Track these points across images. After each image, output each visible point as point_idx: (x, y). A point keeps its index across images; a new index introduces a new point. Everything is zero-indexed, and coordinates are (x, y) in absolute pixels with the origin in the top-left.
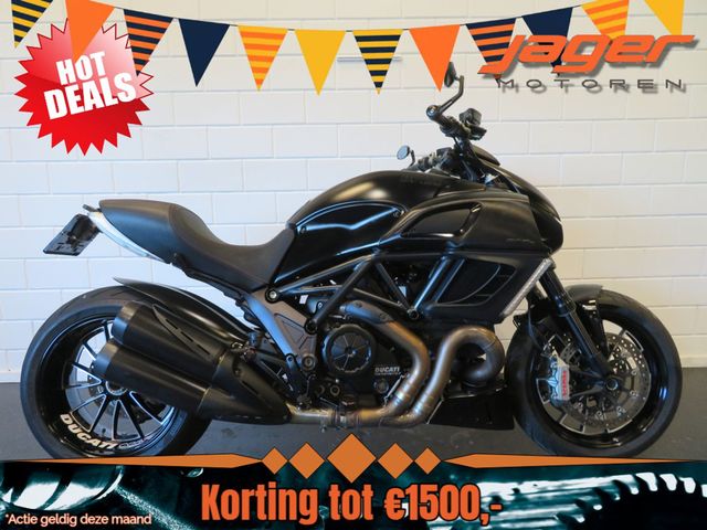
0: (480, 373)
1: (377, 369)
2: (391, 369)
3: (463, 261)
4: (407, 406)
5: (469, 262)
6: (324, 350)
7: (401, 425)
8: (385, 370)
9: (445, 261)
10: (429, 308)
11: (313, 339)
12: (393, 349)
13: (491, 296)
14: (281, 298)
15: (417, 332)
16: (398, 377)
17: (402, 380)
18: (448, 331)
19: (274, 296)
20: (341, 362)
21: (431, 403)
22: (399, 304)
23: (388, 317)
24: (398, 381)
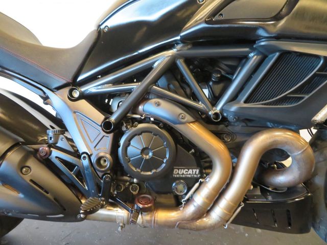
0: (282, 179)
1: (176, 171)
2: (190, 171)
3: (278, 54)
4: (205, 211)
5: (285, 54)
6: (120, 149)
7: (198, 229)
8: (184, 171)
9: (254, 58)
10: (234, 108)
11: (109, 138)
12: (193, 151)
13: (307, 97)
14: (83, 96)
15: (218, 135)
16: (197, 180)
17: (201, 183)
18: (252, 134)
19: (76, 94)
20: (137, 163)
21: (231, 209)
22: (200, 105)
23: (188, 118)
24: (197, 185)
